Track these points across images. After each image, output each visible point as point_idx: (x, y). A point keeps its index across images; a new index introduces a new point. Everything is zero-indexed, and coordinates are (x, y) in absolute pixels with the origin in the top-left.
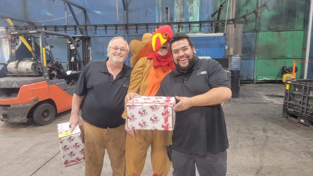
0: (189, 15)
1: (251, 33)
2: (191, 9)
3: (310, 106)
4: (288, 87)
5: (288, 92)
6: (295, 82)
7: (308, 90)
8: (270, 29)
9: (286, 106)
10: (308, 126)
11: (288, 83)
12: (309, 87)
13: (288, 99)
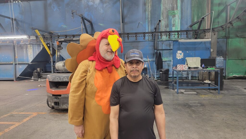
0: (172, 26)
2: (173, 21)
8: (237, 36)
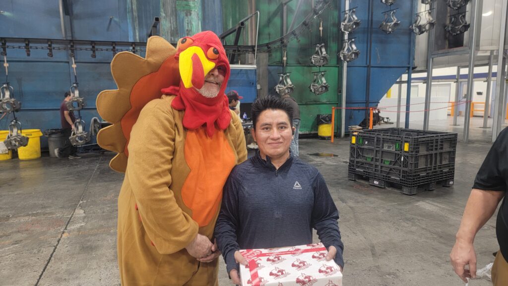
1: (276, 67)
2: (188, 24)
3: (386, 163)
4: (354, 140)
5: (355, 146)
6: (364, 133)
7: (381, 142)
8: (299, 63)
9: (353, 166)
10: (384, 188)
11: (354, 135)
12: (383, 139)
13: (355, 156)
